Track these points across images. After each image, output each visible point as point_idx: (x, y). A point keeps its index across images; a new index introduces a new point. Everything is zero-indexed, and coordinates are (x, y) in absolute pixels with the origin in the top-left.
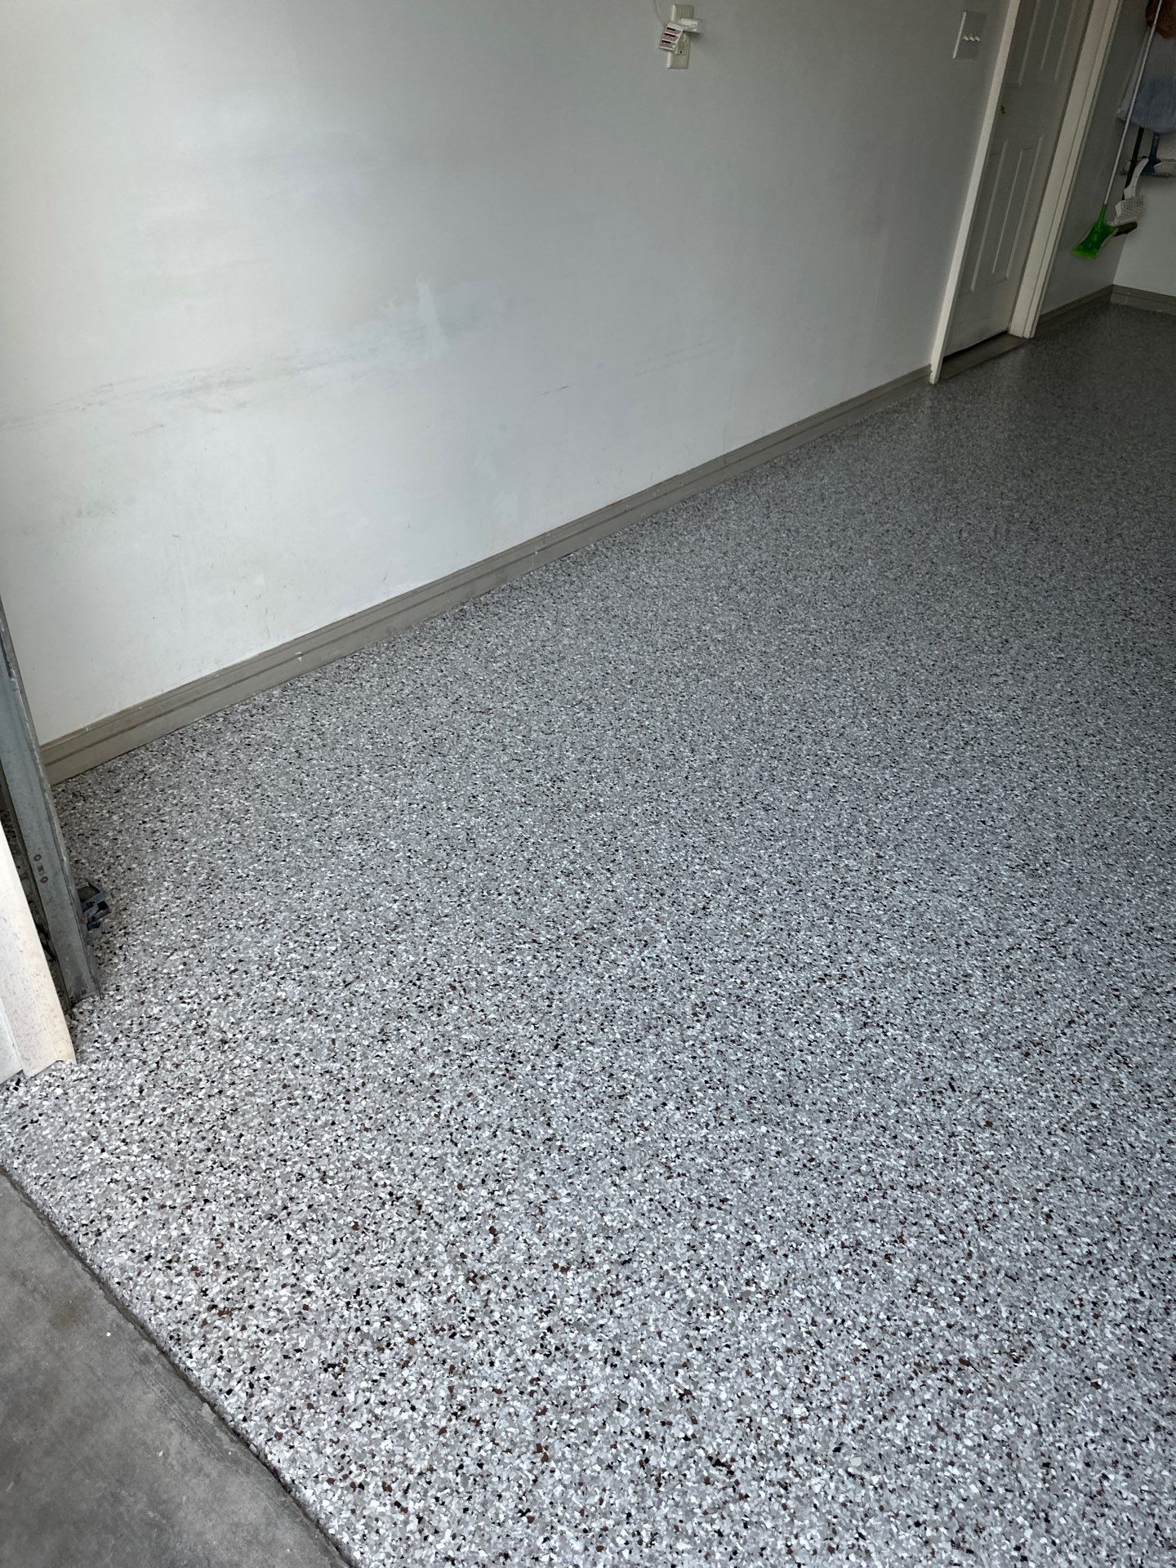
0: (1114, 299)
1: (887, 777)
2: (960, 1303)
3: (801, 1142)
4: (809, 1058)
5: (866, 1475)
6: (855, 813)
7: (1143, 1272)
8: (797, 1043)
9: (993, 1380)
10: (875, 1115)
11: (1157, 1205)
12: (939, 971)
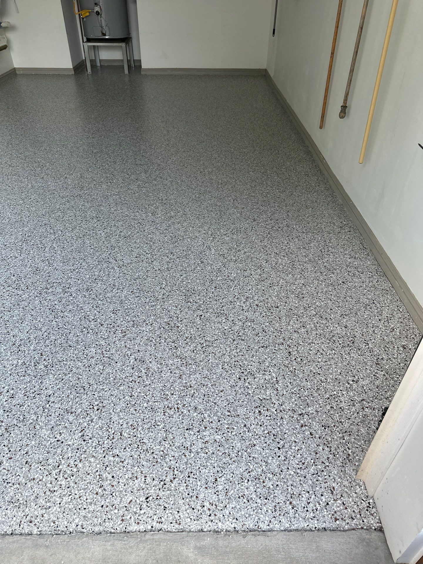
0: (17, 72)
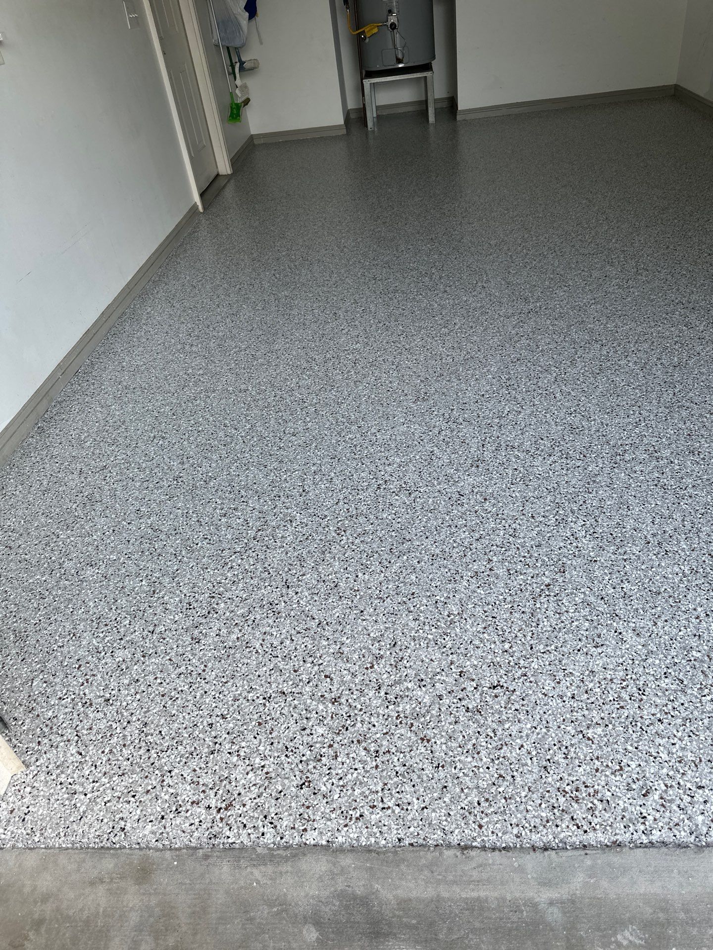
1: (334, 394)
2: (529, 567)
3: (423, 552)
4: (399, 520)
5: (549, 648)
6: (334, 415)
7: (578, 514)
8: (390, 518)
9: (562, 584)
10: (442, 523)
11: (564, 489)
12: (420, 457)
